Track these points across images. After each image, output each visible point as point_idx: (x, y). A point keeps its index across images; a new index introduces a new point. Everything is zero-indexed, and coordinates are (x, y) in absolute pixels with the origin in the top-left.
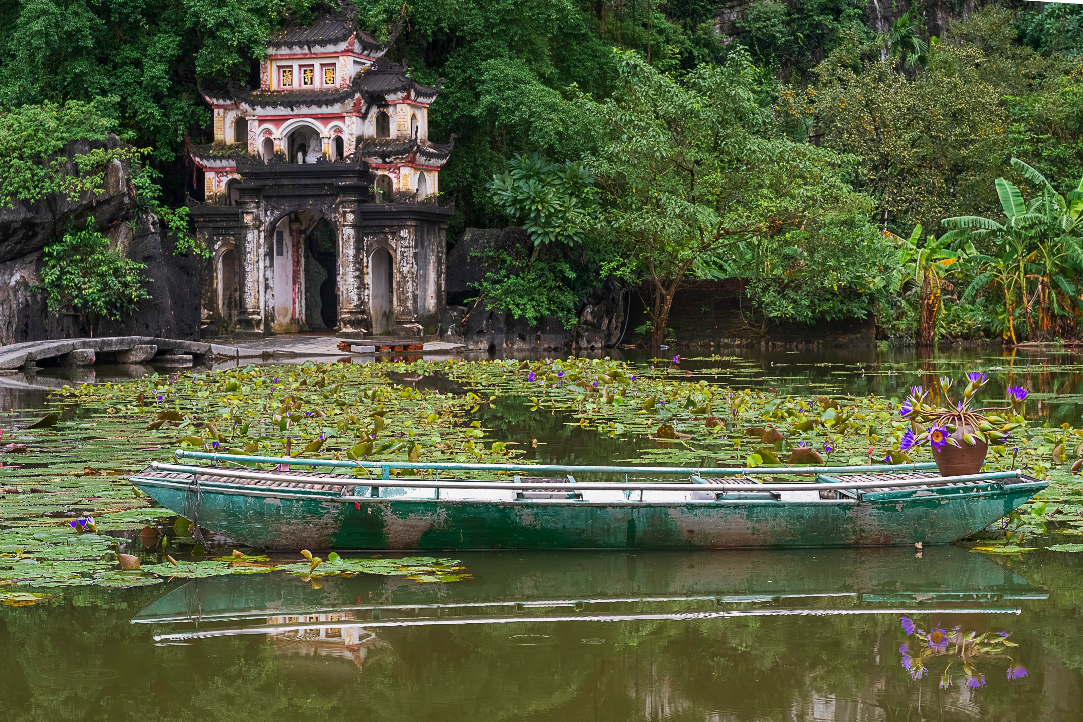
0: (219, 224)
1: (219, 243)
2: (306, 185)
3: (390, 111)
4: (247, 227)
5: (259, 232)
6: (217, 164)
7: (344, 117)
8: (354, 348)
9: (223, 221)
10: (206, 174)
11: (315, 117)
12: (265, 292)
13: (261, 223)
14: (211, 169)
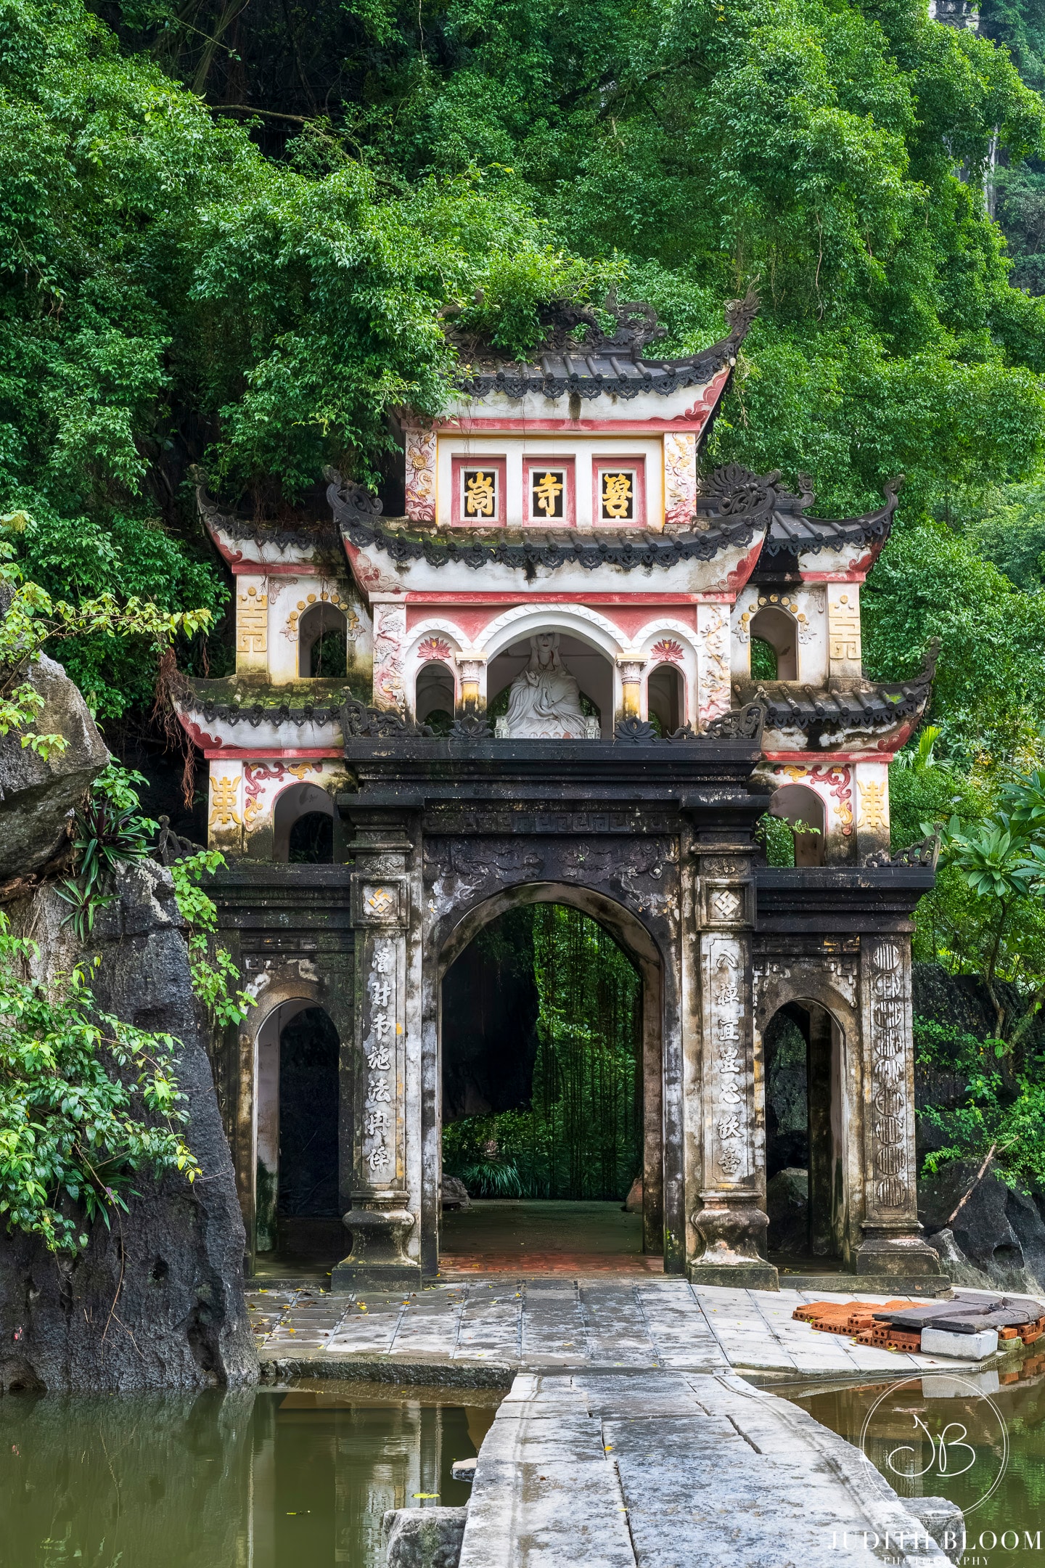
0: (269, 920)
1: (263, 978)
2: (574, 805)
3: (801, 604)
4: (376, 928)
5: (410, 945)
6: (261, 735)
7: (693, 608)
8: (931, 1339)
9: (283, 909)
10: (214, 766)
11: (601, 602)
12: (424, 1138)
13: (415, 915)
14: (233, 751)
